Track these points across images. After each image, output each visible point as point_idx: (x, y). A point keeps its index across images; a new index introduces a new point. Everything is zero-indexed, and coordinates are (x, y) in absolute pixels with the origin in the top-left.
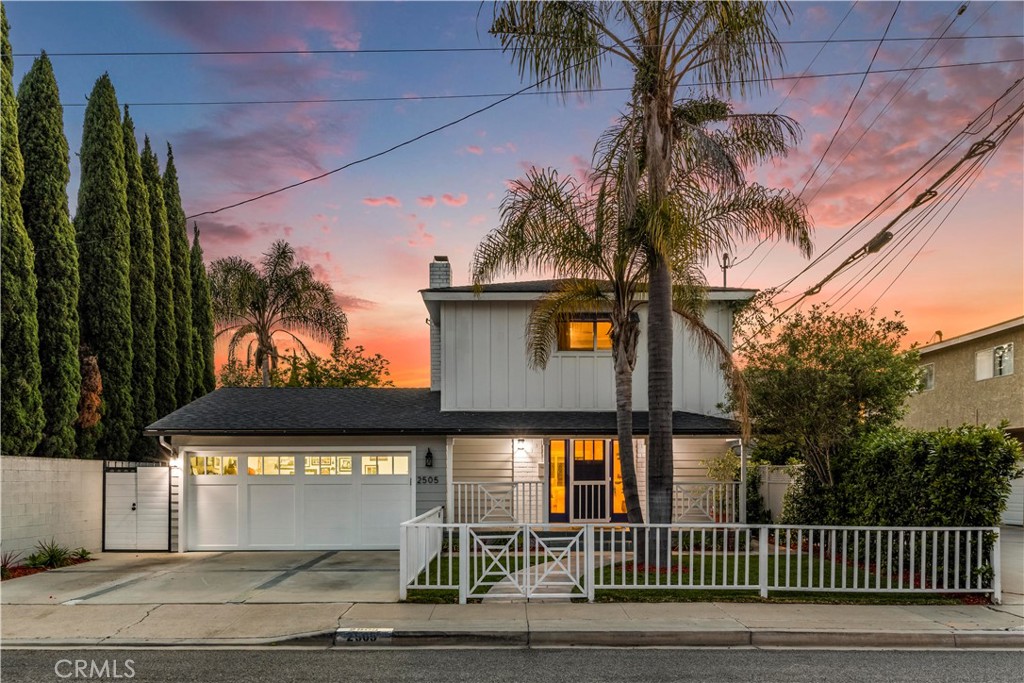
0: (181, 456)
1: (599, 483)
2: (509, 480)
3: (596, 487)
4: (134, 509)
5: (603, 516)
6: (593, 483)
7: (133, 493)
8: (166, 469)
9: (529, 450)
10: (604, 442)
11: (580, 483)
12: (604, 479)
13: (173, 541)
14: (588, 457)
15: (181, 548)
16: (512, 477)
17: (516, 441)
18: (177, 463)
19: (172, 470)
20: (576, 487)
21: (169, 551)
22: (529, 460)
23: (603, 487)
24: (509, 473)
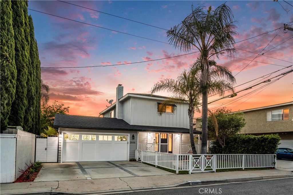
0: (62, 134)
1: (166, 144)
2: (146, 143)
3: (165, 145)
4: (46, 150)
5: (167, 152)
6: (165, 144)
7: (46, 145)
8: (57, 138)
9: (151, 136)
10: (167, 134)
11: (162, 144)
12: (167, 143)
13: (59, 159)
14: (164, 138)
15: (61, 162)
16: (147, 142)
17: (148, 133)
18: (61, 136)
19: (59, 138)
20: (161, 145)
21: (58, 162)
22: (151, 138)
23: (167, 145)
24: (146, 141)
